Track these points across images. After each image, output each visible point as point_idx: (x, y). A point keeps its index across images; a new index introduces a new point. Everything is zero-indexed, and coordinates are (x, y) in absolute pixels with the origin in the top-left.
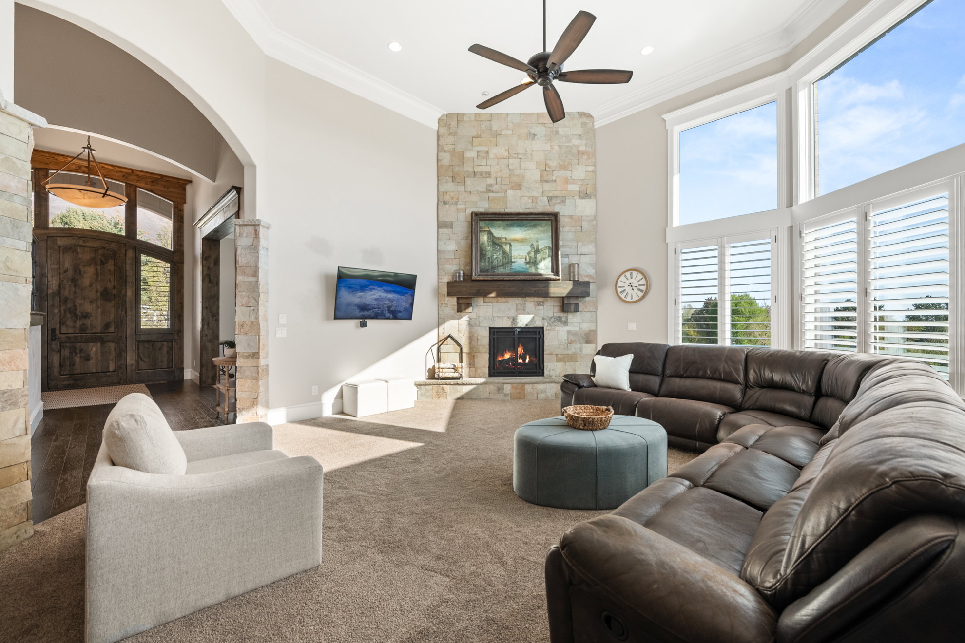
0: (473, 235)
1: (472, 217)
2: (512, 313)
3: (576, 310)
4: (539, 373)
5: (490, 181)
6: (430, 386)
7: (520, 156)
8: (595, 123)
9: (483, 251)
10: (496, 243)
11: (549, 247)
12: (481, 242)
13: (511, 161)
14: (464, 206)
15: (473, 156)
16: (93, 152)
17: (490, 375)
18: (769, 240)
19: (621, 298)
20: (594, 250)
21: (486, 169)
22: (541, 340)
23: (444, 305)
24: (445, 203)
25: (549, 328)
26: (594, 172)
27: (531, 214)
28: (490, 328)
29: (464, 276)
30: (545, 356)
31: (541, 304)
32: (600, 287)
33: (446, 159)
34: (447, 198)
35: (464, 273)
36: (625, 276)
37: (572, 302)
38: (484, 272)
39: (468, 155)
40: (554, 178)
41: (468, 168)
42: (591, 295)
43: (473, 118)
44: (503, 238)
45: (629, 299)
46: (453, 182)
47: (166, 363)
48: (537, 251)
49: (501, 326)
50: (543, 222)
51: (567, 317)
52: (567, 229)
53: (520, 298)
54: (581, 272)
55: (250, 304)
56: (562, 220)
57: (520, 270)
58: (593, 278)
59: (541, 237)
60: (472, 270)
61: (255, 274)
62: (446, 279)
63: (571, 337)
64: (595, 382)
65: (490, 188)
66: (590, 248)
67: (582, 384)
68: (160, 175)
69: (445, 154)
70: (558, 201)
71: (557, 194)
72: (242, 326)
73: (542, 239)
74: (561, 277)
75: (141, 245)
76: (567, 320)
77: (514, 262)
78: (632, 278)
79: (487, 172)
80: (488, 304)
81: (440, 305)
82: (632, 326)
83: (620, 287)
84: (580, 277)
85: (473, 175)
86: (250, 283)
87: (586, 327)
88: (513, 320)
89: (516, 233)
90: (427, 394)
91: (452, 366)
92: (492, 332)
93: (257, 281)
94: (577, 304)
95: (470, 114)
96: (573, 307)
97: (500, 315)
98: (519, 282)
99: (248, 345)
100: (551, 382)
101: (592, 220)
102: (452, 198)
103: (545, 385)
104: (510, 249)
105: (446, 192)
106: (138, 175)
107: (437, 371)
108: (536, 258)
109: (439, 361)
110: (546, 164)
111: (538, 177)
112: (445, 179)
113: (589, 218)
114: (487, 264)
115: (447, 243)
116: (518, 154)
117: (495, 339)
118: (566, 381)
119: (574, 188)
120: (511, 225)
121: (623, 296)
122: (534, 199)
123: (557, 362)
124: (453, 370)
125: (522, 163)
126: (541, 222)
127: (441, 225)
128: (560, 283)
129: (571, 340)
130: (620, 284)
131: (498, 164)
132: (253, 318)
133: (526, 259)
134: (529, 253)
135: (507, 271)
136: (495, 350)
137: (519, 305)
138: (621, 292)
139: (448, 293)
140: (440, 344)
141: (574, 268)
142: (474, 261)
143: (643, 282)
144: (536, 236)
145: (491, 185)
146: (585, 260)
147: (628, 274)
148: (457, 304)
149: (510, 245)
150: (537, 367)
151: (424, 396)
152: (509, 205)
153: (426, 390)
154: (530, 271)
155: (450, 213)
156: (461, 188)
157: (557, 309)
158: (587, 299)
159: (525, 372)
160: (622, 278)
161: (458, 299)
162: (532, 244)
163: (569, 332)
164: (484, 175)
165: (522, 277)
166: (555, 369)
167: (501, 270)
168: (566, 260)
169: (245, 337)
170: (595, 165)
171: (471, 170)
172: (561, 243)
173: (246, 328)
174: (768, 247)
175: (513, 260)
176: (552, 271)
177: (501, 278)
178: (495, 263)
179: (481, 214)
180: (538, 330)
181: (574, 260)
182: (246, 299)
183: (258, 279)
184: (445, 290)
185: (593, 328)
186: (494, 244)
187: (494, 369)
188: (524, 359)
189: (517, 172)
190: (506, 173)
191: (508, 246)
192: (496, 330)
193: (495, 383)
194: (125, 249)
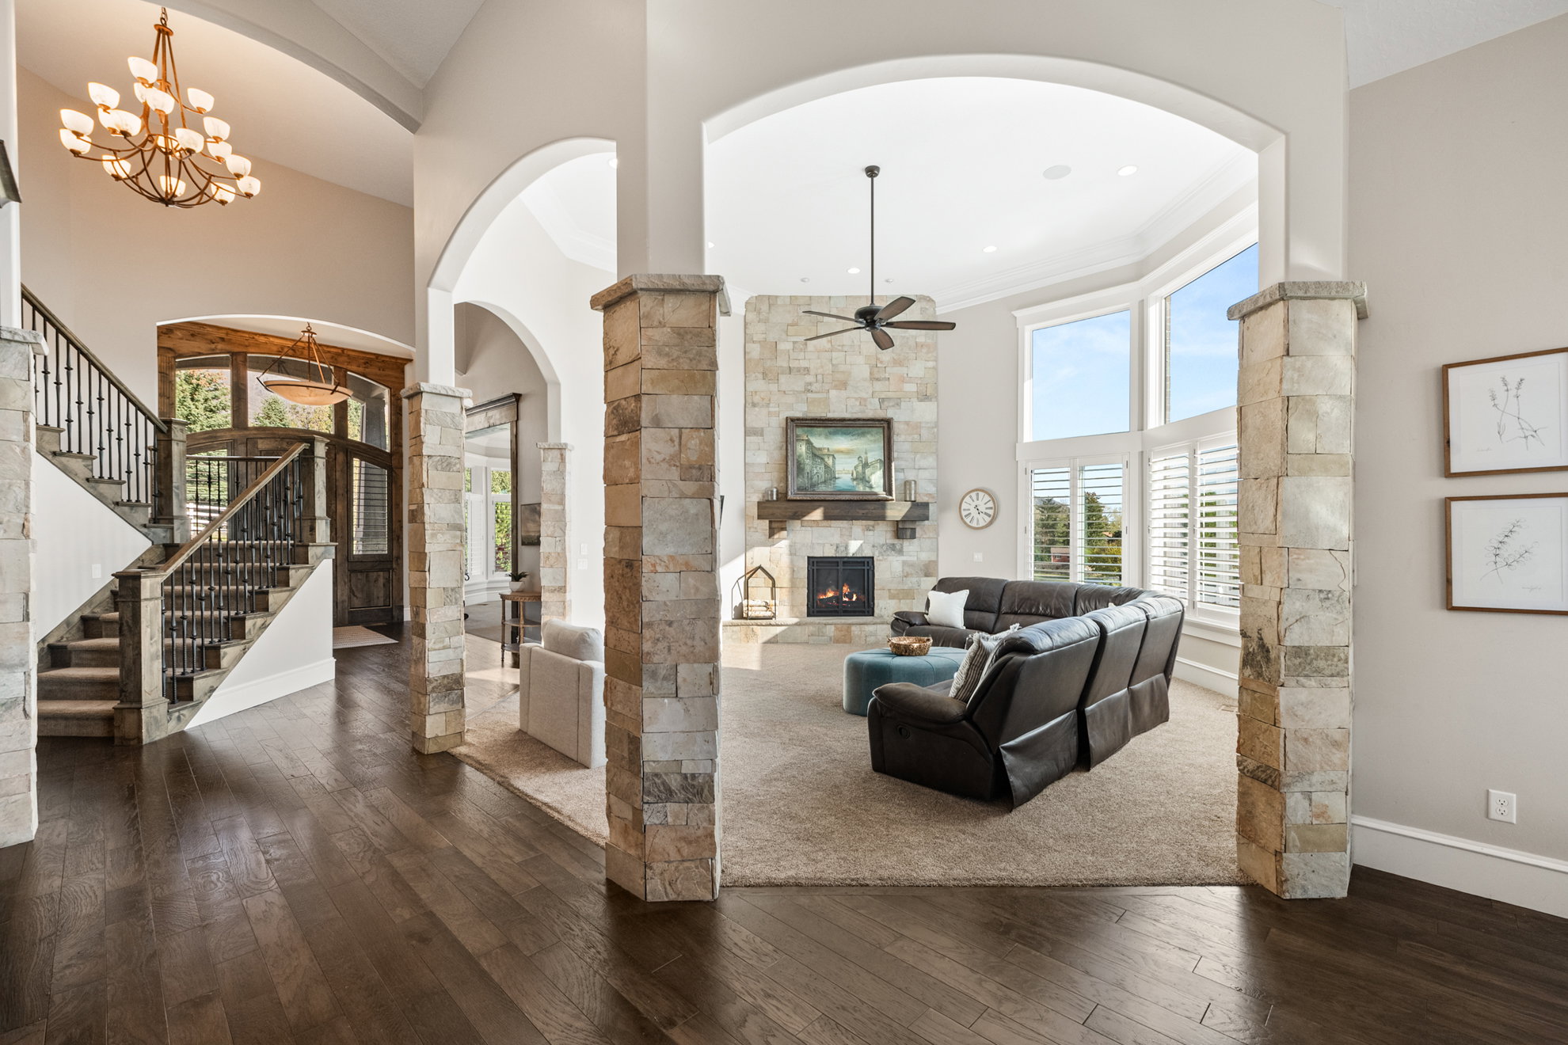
0: (789, 446)
1: (787, 424)
2: (836, 539)
3: (913, 537)
4: (868, 612)
5: (810, 378)
6: (737, 627)
7: (845, 349)
8: (936, 309)
9: (800, 464)
10: (816, 454)
11: (880, 460)
12: (798, 454)
13: (834, 354)
14: (777, 409)
15: (788, 348)
16: (314, 336)
17: (809, 615)
18: (1120, 466)
19: (965, 523)
20: (935, 464)
21: (804, 364)
22: (870, 572)
23: (752, 530)
24: (754, 405)
25: (881, 558)
26: (935, 368)
27: (859, 420)
28: (809, 557)
29: (777, 495)
30: (875, 592)
31: (871, 528)
32: (943, 509)
33: (755, 351)
34: (756, 399)
35: (777, 491)
36: (971, 497)
37: (907, 526)
38: (802, 490)
39: (782, 346)
40: (887, 376)
41: (782, 362)
42: (930, 518)
43: (788, 301)
44: (824, 449)
45: (974, 524)
46: (764, 379)
47: (382, 599)
48: (866, 465)
49: (822, 555)
50: (873, 429)
51: (902, 545)
52: (902, 438)
53: (845, 522)
54: (920, 490)
55: (556, 535)
56: (897, 427)
57: (846, 488)
58: (933, 498)
59: (870, 447)
60: (787, 487)
61: (562, 502)
62: (756, 498)
63: (907, 569)
64: (928, 620)
65: (809, 387)
66: (930, 461)
67: (914, 622)
68: (374, 354)
69: (754, 345)
70: (891, 404)
71: (890, 395)
72: (548, 558)
73: (872, 451)
74: (894, 497)
75: (353, 446)
76: (902, 547)
77: (838, 478)
78: (978, 500)
79: (805, 368)
80: (807, 528)
81: (747, 529)
82: (978, 557)
83: (965, 510)
84: (917, 495)
85: (788, 371)
86: (556, 511)
87: (925, 556)
88: (837, 547)
89: (840, 443)
90: (734, 637)
91: (764, 604)
92: (811, 563)
93: (564, 509)
94: (913, 530)
95: (784, 297)
96: (908, 533)
97: (820, 542)
98: (845, 503)
99: (554, 578)
100: (882, 623)
101: (933, 428)
102: (763, 399)
103: (875, 626)
104: (834, 463)
105: (756, 392)
106: (349, 355)
107: (745, 609)
108: (864, 473)
109: (747, 597)
110: (877, 359)
111: (867, 375)
112: (754, 375)
113: (929, 425)
114: (806, 480)
115: (756, 454)
116: (843, 345)
117: (815, 571)
118: (896, 619)
119: (910, 388)
120: (835, 433)
121: (968, 520)
122: (863, 401)
123: (890, 599)
124: (765, 609)
125: (847, 357)
126: (870, 429)
127: (748, 432)
128: (894, 504)
129: (907, 572)
130: (964, 506)
131: (819, 358)
132: (559, 550)
133: (852, 474)
134: (856, 468)
135: (830, 489)
136: (815, 583)
137: (844, 530)
138: (966, 516)
139: (758, 516)
140: (747, 576)
141: (910, 485)
142: (789, 477)
143: (991, 504)
144: (865, 447)
145: (810, 384)
146: (923, 474)
147: (974, 495)
148: (770, 528)
149: (834, 457)
150: (866, 605)
151: (730, 640)
152: (832, 408)
153: (733, 631)
154: (857, 489)
155: (759, 419)
156: (774, 387)
157: (890, 535)
158: (926, 522)
159: (850, 612)
160: (967, 499)
161: (770, 522)
162: (860, 457)
163: (904, 563)
164: (802, 371)
165: (847, 497)
166: (886, 606)
167: (822, 488)
168: (901, 476)
169: (551, 570)
170: (936, 361)
171: (785, 365)
172: (895, 455)
173: (552, 560)
174: (1119, 473)
175: (837, 476)
176: (884, 490)
177: (822, 497)
178: (815, 479)
179: (798, 419)
180: (868, 560)
181: (910, 475)
182: (552, 528)
183: (564, 507)
184: (755, 511)
185: (934, 558)
186: (815, 455)
187: (813, 607)
188: (850, 596)
189: (842, 368)
190: (829, 368)
191: (831, 458)
192: (815, 560)
193: (815, 624)
194: (334, 452)
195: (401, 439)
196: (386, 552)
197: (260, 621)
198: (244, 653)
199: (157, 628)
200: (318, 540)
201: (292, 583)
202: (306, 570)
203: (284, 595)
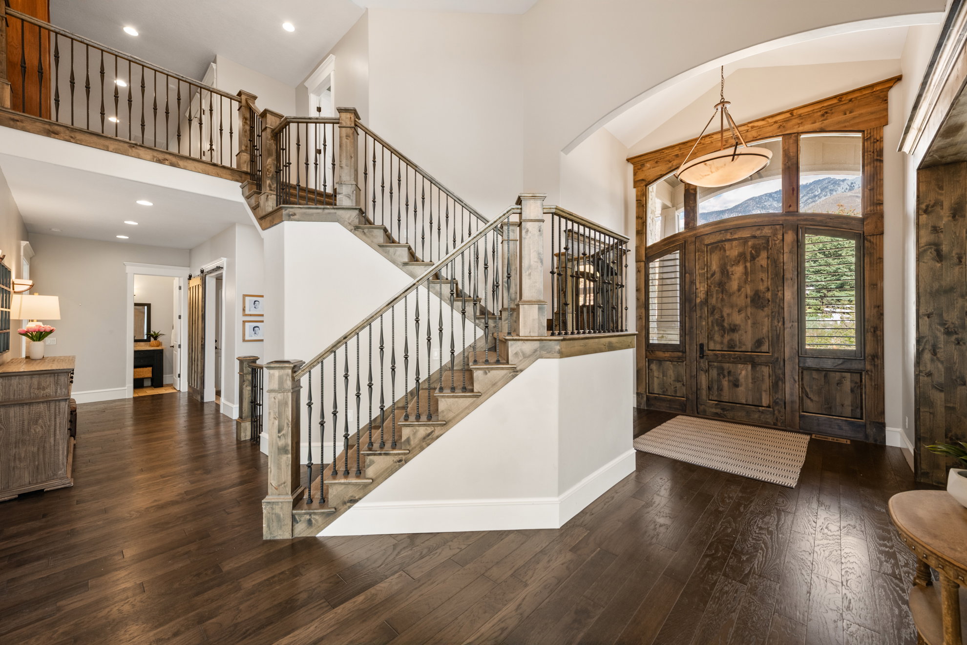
47: (849, 409)
106: (800, 115)
194: (781, 232)
195: (882, 194)
196: (854, 348)
197: (422, 431)
198: (400, 467)
199: (286, 421)
200: (523, 332)
201: (477, 387)
202: (504, 372)
203: (466, 402)
